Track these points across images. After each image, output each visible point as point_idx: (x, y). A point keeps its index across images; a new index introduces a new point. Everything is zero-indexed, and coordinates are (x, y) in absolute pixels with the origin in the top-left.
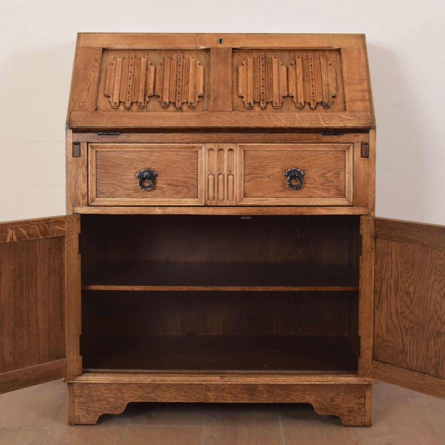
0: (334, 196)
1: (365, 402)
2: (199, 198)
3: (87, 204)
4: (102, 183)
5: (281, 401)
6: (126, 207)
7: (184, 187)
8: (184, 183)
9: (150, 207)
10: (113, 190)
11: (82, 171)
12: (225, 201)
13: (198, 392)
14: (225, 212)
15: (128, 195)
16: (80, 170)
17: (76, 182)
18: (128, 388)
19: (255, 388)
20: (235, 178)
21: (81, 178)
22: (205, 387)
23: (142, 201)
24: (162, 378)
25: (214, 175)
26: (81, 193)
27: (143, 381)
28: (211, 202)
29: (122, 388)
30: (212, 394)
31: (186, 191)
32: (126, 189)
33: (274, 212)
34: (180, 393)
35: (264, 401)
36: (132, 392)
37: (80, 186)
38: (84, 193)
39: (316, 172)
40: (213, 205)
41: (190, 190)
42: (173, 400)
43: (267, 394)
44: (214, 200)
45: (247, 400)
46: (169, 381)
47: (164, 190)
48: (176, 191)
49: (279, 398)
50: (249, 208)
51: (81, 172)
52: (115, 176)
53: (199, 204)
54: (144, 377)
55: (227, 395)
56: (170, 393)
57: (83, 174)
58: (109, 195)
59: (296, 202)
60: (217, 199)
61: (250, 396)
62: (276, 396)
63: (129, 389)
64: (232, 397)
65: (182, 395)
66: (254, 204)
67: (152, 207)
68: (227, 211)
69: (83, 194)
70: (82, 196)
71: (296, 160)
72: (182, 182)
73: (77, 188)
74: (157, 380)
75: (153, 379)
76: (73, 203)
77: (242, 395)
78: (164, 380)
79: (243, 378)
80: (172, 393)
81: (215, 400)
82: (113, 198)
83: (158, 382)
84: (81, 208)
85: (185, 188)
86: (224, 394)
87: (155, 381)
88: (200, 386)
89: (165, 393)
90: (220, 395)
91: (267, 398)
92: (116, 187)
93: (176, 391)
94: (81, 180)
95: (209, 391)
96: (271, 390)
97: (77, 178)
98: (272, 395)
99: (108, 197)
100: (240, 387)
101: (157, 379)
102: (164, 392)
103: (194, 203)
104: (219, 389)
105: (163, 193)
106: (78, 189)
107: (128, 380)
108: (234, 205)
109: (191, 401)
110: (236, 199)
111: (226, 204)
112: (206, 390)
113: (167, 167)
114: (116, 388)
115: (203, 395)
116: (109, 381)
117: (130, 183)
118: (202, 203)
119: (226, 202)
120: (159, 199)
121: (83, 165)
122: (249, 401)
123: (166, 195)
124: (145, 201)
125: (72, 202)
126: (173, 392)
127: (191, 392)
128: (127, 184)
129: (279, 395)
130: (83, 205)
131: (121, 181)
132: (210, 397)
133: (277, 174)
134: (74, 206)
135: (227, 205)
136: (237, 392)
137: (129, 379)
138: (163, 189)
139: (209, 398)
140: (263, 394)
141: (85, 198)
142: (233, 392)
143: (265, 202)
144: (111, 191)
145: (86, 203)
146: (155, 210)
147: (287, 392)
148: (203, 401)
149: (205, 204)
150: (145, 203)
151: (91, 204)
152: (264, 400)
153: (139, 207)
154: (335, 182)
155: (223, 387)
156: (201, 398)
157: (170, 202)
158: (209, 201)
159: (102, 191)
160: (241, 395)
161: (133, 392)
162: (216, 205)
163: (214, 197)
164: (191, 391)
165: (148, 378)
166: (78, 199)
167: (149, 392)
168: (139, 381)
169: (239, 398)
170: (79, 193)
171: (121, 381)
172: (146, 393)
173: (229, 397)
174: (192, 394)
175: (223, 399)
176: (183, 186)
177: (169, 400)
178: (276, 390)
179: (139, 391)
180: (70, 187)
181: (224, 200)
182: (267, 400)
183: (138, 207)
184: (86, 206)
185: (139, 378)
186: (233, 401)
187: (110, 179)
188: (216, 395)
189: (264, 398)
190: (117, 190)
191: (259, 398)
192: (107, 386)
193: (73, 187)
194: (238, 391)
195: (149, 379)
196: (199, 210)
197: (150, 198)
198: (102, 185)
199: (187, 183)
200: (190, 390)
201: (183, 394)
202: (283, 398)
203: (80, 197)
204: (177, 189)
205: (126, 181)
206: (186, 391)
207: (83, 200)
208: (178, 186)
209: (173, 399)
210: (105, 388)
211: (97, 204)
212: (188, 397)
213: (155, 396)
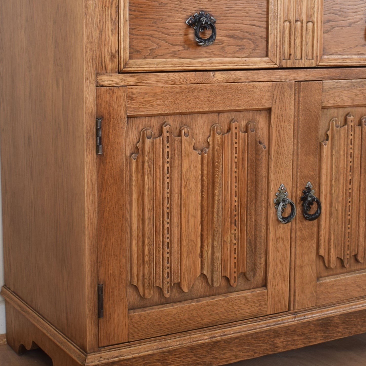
2: (269, 56)
3: (117, 70)
4: (137, 35)
5: (356, 332)
6: (176, 74)
7: (250, 40)
8: (250, 34)
9: (208, 72)
10: (153, 45)
11: (111, 13)
12: (303, 61)
13: (265, 340)
14: (303, 77)
15: (176, 54)
16: (107, 12)
17: (100, 34)
18: (175, 355)
19: (330, 322)
20: (315, 26)
21: (109, 25)
22: (273, 332)
23: (197, 63)
24: (222, 331)
25: (290, 22)
26: (108, 51)
28: (286, 63)
29: (167, 356)
30: (282, 340)
31: (253, 46)
32: (172, 45)
33: (358, 74)
34: (242, 347)
35: (340, 336)
36: (181, 361)
37: (107, 40)
38: (114, 51)
40: (289, 67)
41: (257, 45)
42: (234, 360)
43: (342, 327)
44: (290, 59)
45: (321, 340)
46: (232, 334)
47: (224, 45)
48: (240, 46)
49: (355, 329)
50: (331, 69)
51: (108, 15)
52: (155, 23)
53: (272, 66)
54: (199, 335)
55: (299, 338)
56: (230, 350)
57: (112, 19)
58: (148, 54)
60: (294, 58)
61: (324, 333)
62: (352, 327)
63: (177, 356)
64: (304, 339)
65: (245, 349)
66: (337, 64)
67: (211, 72)
68: (306, 75)
69: (112, 53)
70: (110, 56)
72: (246, 32)
73: (103, 44)
74: (217, 335)
75: (211, 334)
76: (96, 69)
77: (316, 334)
78: (226, 333)
79: (319, 311)
80: (232, 350)
81: (284, 347)
82: (153, 58)
83: (219, 338)
84: (109, 77)
85: (251, 42)
86: (296, 337)
87: (215, 337)
88: (268, 333)
89: (224, 352)
90: (290, 339)
91: (342, 331)
92: (158, 41)
93: (237, 347)
94: (108, 29)
95: (278, 336)
96: (347, 319)
97: (103, 25)
98: (347, 326)
99: (145, 58)
100: (313, 324)
101: (216, 333)
102: (223, 350)
103: (265, 64)
104: (289, 331)
106: (105, 45)
107: (178, 343)
108: (314, 66)
109: (257, 356)
110: (317, 57)
111: (304, 64)
112: (275, 337)
113: (228, 9)
114: (159, 358)
115: (270, 344)
116: (152, 350)
117: (178, 35)
118: (276, 64)
119: (305, 61)
120: (219, 60)
121: (112, 4)
122: (323, 340)
123: (226, 53)
124: (201, 62)
125: (95, 66)
126: (234, 348)
127: (256, 344)
128: (173, 35)
129: (355, 325)
130: (112, 72)
131: (164, 31)
132: (279, 345)
133: (359, 21)
135: (305, 66)
136: (309, 331)
137: (179, 341)
138: (223, 43)
139: (277, 347)
140: (337, 327)
141: (115, 60)
142: (305, 332)
143: (348, 61)
144: (149, 48)
145: (116, 68)
146: (215, 76)
147: (363, 318)
148: (271, 353)
149: (279, 65)
150: (202, 66)
151: (124, 70)
152: (339, 334)
153: (194, 73)
155: (294, 327)
156: (268, 348)
157: (234, 63)
158: (284, 60)
159: (138, 49)
160: (314, 334)
161: (182, 359)
162: (292, 67)
163: (290, 55)
164: (257, 342)
165: (204, 335)
166: (103, 61)
167: (203, 355)
168: (194, 341)
169: (311, 338)
170: (106, 50)
171: (169, 347)
172: (199, 358)
173: (300, 339)
174: (256, 346)
175: (293, 345)
176: (248, 39)
177: (228, 361)
178: (352, 320)
179: (191, 356)
180: (91, 42)
181: (301, 58)
182: (342, 334)
183: (191, 73)
184: (116, 72)
185: (192, 338)
186: (305, 344)
187: (148, 28)
188: (285, 341)
189: (339, 332)
190: (159, 46)
191: (334, 333)
192: (145, 359)
193: (96, 40)
194: (311, 330)
195: (206, 335)
196: (272, 75)
197: (205, 57)
198: (137, 38)
199: (254, 33)
200: (255, 340)
201: (247, 347)
202: (359, 327)
203: (107, 58)
204: (240, 43)
205: (172, 31)
206: (250, 342)
207: (112, 63)
208: (241, 39)
209: (234, 358)
210: (144, 362)
211: (133, 69)
212: (252, 351)
213: (212, 359)
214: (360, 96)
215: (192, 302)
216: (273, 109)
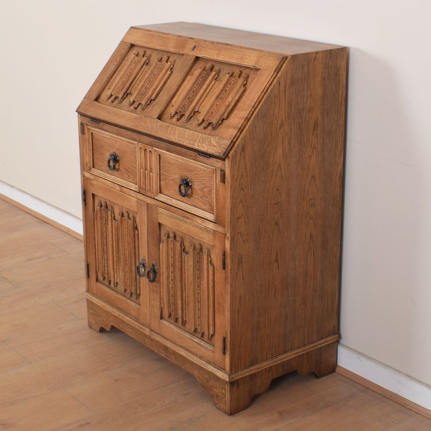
0: (208, 210)
1: (225, 394)
2: (137, 185)
6: (104, 180)
7: (132, 174)
8: (132, 170)
16: (84, 144)
20: (153, 175)
23: (111, 178)
25: (143, 169)
26: (86, 162)
27: (115, 313)
28: (142, 191)
36: (112, 318)
39: (198, 186)
40: (143, 194)
41: (135, 177)
42: (130, 334)
44: (143, 189)
45: (164, 355)
48: (128, 176)
50: (161, 203)
51: (85, 146)
52: (101, 154)
55: (154, 346)
58: (99, 168)
59: (185, 207)
60: (145, 190)
67: (116, 185)
68: (150, 201)
70: (86, 164)
71: (187, 171)
72: (131, 169)
73: (84, 158)
80: (129, 329)
82: (100, 170)
84: (86, 173)
92: (102, 163)
95: (146, 337)
96: (175, 354)
97: (83, 150)
103: (135, 188)
105: (122, 175)
107: (109, 309)
108: (153, 198)
110: (154, 193)
113: (123, 155)
116: (101, 305)
119: (149, 193)
120: (119, 179)
121: (85, 141)
123: (123, 177)
124: (113, 178)
125: (82, 167)
131: (103, 158)
133: (177, 180)
134: (83, 171)
135: (150, 196)
138: (122, 172)
143: (169, 201)
144: (100, 165)
146: (117, 187)
149: (139, 191)
153: (110, 182)
154: (209, 198)
158: (141, 189)
159: (96, 164)
160: (161, 349)
163: (144, 187)
166: (84, 165)
169: (160, 351)
171: (106, 308)
172: (118, 322)
175: (152, 347)
177: (128, 333)
179: (115, 319)
180: (81, 156)
181: (148, 191)
182: (174, 361)
186: (158, 352)
187: (99, 155)
188: (149, 343)
190: (102, 165)
191: (170, 356)
195: (118, 313)
197: (116, 176)
198: (96, 159)
204: (128, 174)
205: (106, 159)
208: (129, 172)
210: (101, 309)
211: (91, 172)
212: (136, 336)
214: (175, 224)
215: (115, 293)
216: (138, 213)
